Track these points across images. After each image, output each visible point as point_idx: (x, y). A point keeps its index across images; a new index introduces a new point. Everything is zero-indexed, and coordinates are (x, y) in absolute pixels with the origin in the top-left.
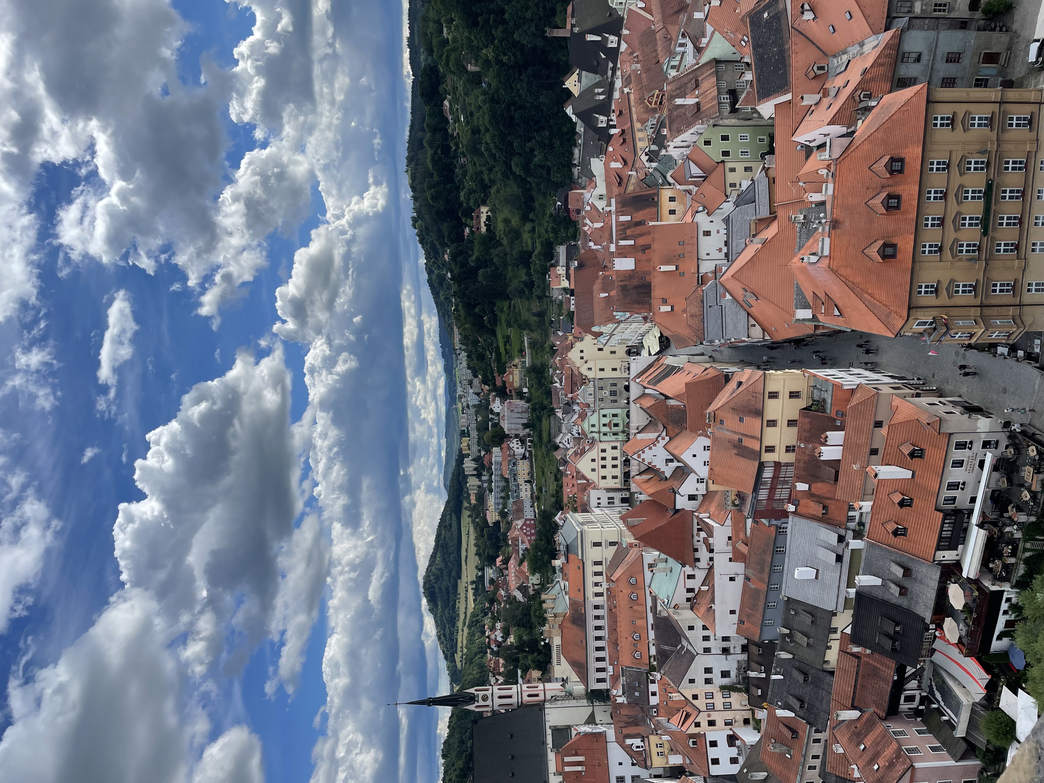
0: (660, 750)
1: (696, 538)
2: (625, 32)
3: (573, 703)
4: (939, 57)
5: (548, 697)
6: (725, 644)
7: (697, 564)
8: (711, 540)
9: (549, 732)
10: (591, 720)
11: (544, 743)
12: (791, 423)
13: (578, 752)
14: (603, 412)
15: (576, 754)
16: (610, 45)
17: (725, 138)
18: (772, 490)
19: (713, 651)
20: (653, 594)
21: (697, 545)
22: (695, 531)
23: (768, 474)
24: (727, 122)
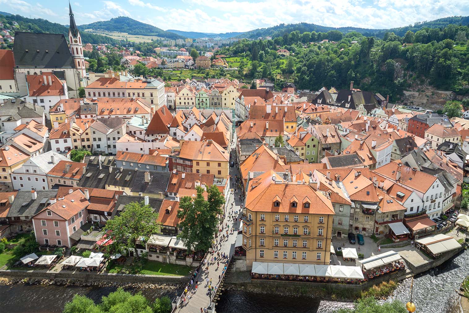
0: (59, 119)
1: (158, 135)
2: (351, 110)
3: (77, 81)
4: (341, 217)
5: (79, 70)
6: (112, 146)
7: (147, 136)
8: (157, 141)
9: (62, 70)
10: (70, 89)
11: (56, 67)
12: (208, 172)
13: (54, 83)
14: (208, 99)
15: (53, 82)
16: (346, 104)
17: (314, 146)
18: (181, 165)
19: (108, 141)
20: (132, 117)
21: (155, 136)
22: (161, 135)
23: (188, 163)
24: (320, 147)
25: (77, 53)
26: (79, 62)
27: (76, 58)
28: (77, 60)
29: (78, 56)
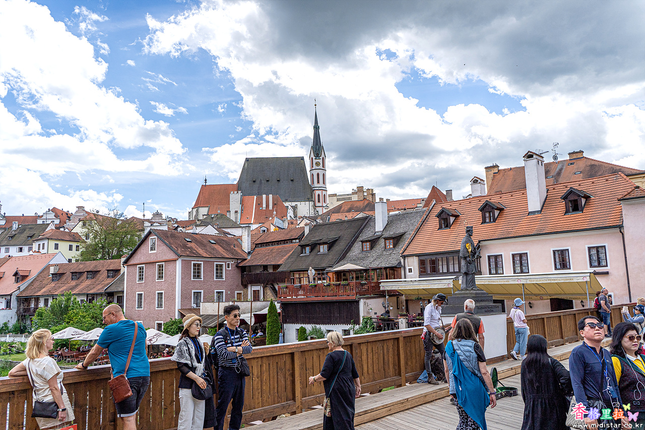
9: (294, 204)
25: (318, 182)
26: (319, 195)
27: (315, 189)
28: (317, 193)
29: (318, 185)
